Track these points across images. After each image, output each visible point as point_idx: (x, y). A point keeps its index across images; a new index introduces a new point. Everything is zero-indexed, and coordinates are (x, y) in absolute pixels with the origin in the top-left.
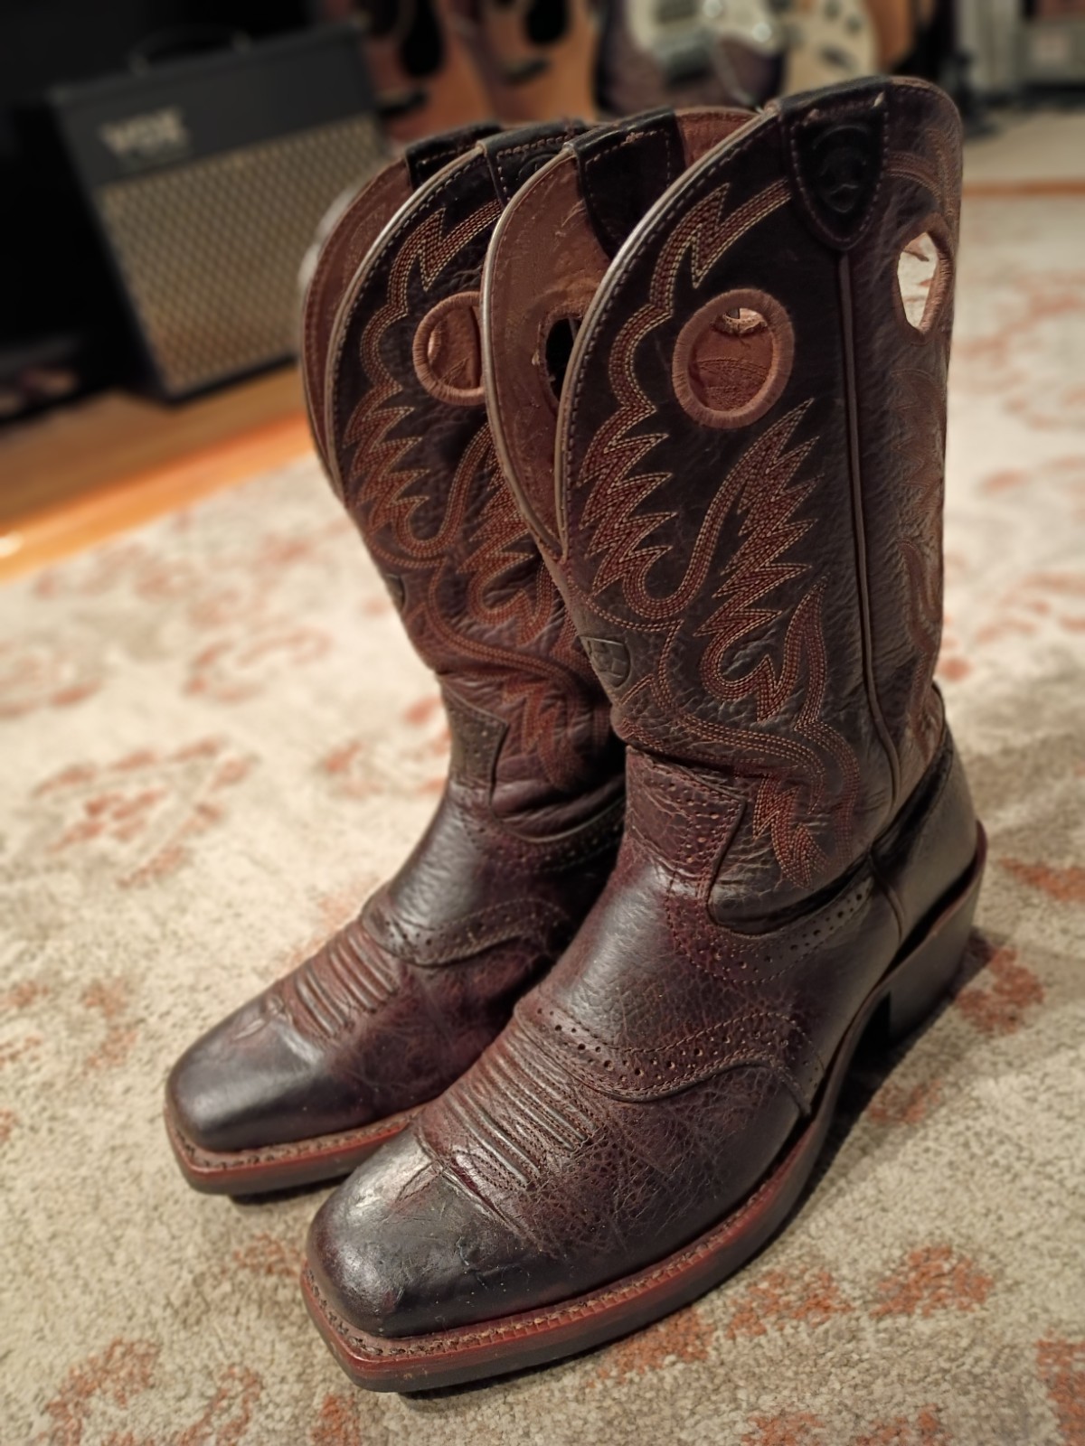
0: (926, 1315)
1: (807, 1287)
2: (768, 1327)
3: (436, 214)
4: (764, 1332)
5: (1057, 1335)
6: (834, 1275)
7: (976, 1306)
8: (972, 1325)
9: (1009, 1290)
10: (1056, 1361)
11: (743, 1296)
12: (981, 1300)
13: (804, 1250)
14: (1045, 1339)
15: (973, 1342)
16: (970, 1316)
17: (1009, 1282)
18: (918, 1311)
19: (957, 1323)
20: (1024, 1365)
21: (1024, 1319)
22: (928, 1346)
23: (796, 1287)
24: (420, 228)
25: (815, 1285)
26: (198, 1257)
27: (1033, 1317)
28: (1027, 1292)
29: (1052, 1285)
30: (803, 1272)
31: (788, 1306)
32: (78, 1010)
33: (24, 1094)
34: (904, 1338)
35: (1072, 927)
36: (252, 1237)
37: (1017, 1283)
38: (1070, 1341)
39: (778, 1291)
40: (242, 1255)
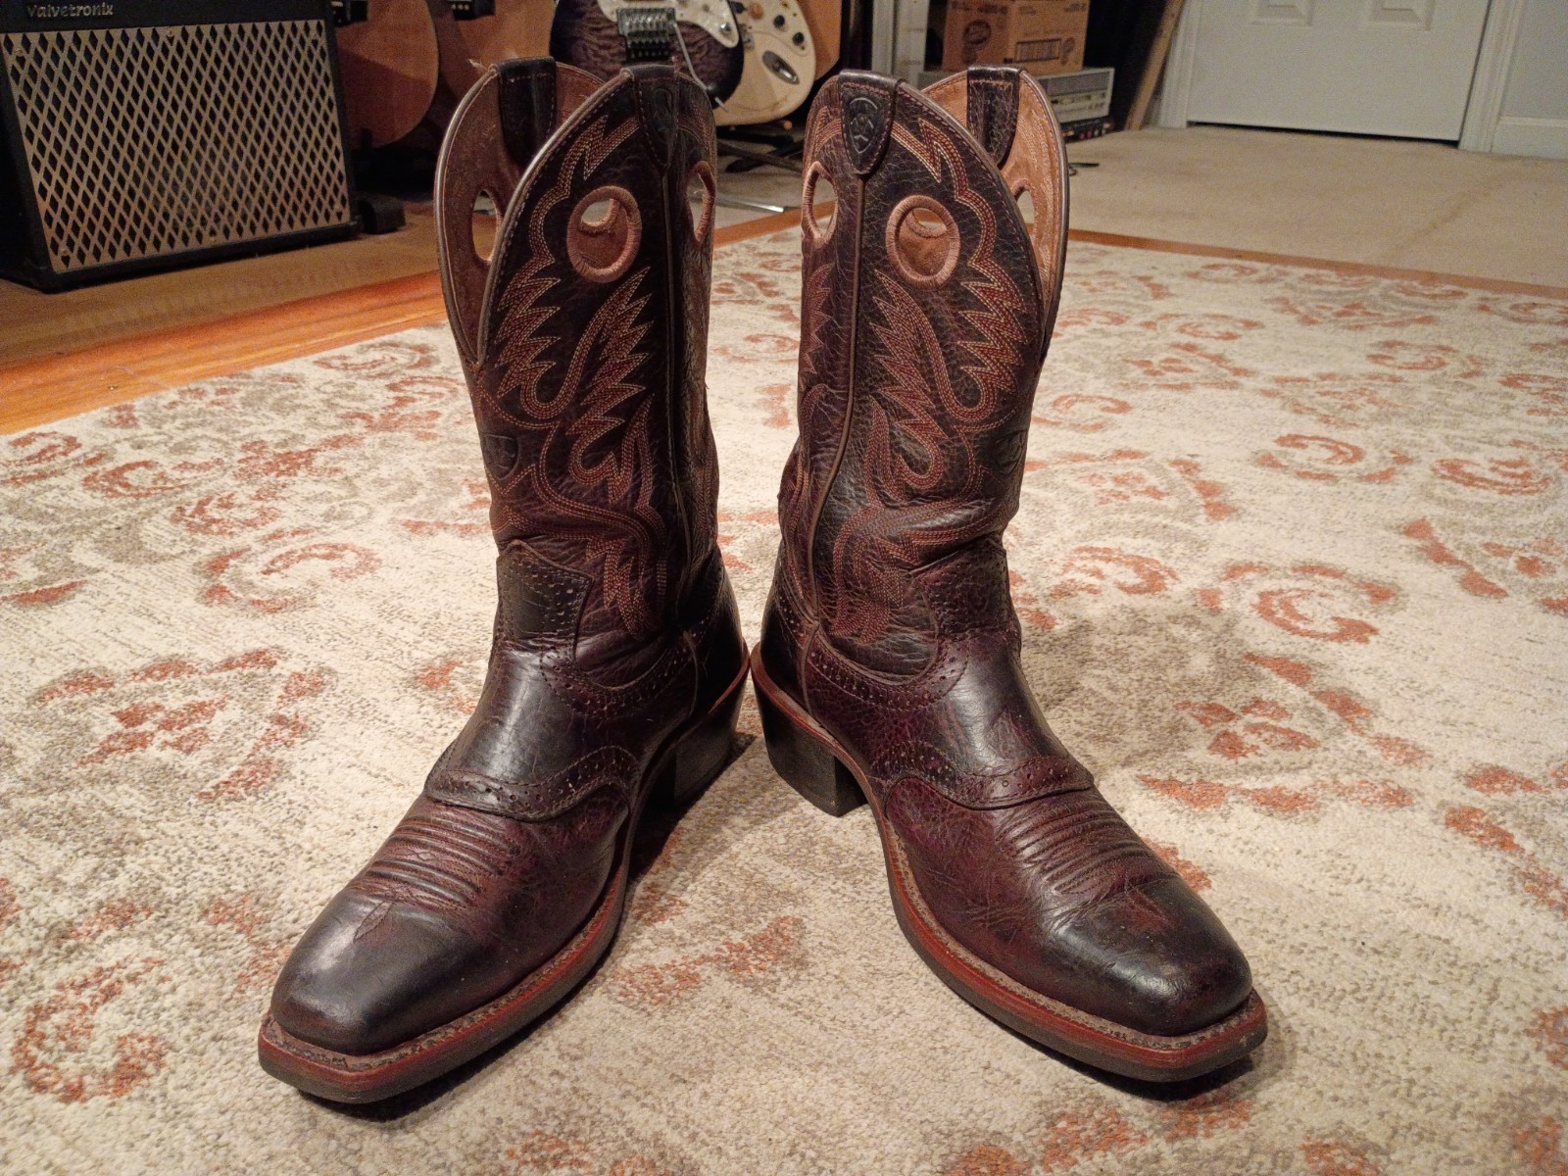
0: (1208, 1135)
1: (1099, 1123)
2: (1078, 1158)
3: (601, 120)
4: (1076, 1162)
5: (1313, 1138)
6: (1119, 1111)
7: (1243, 1123)
8: (1246, 1138)
9: (1266, 1108)
10: (1321, 1157)
11: (1046, 1135)
12: (1246, 1119)
13: (1086, 1093)
14: (1306, 1143)
15: (1253, 1151)
16: (1242, 1132)
17: (1264, 1103)
18: (1202, 1132)
19: (1235, 1138)
20: (1298, 1164)
21: (1284, 1129)
22: (1216, 1159)
23: (1090, 1125)
24: (591, 128)
25: (1107, 1121)
26: (466, 1159)
27: (1291, 1128)
28: (1279, 1109)
29: (1296, 1102)
30: (1092, 1111)
31: (1089, 1140)
32: (201, 927)
33: (164, 1016)
34: (1195, 1155)
35: (1214, 827)
36: (523, 1134)
37: (1270, 1103)
38: (1326, 1141)
39: (1076, 1128)
40: (519, 1153)
